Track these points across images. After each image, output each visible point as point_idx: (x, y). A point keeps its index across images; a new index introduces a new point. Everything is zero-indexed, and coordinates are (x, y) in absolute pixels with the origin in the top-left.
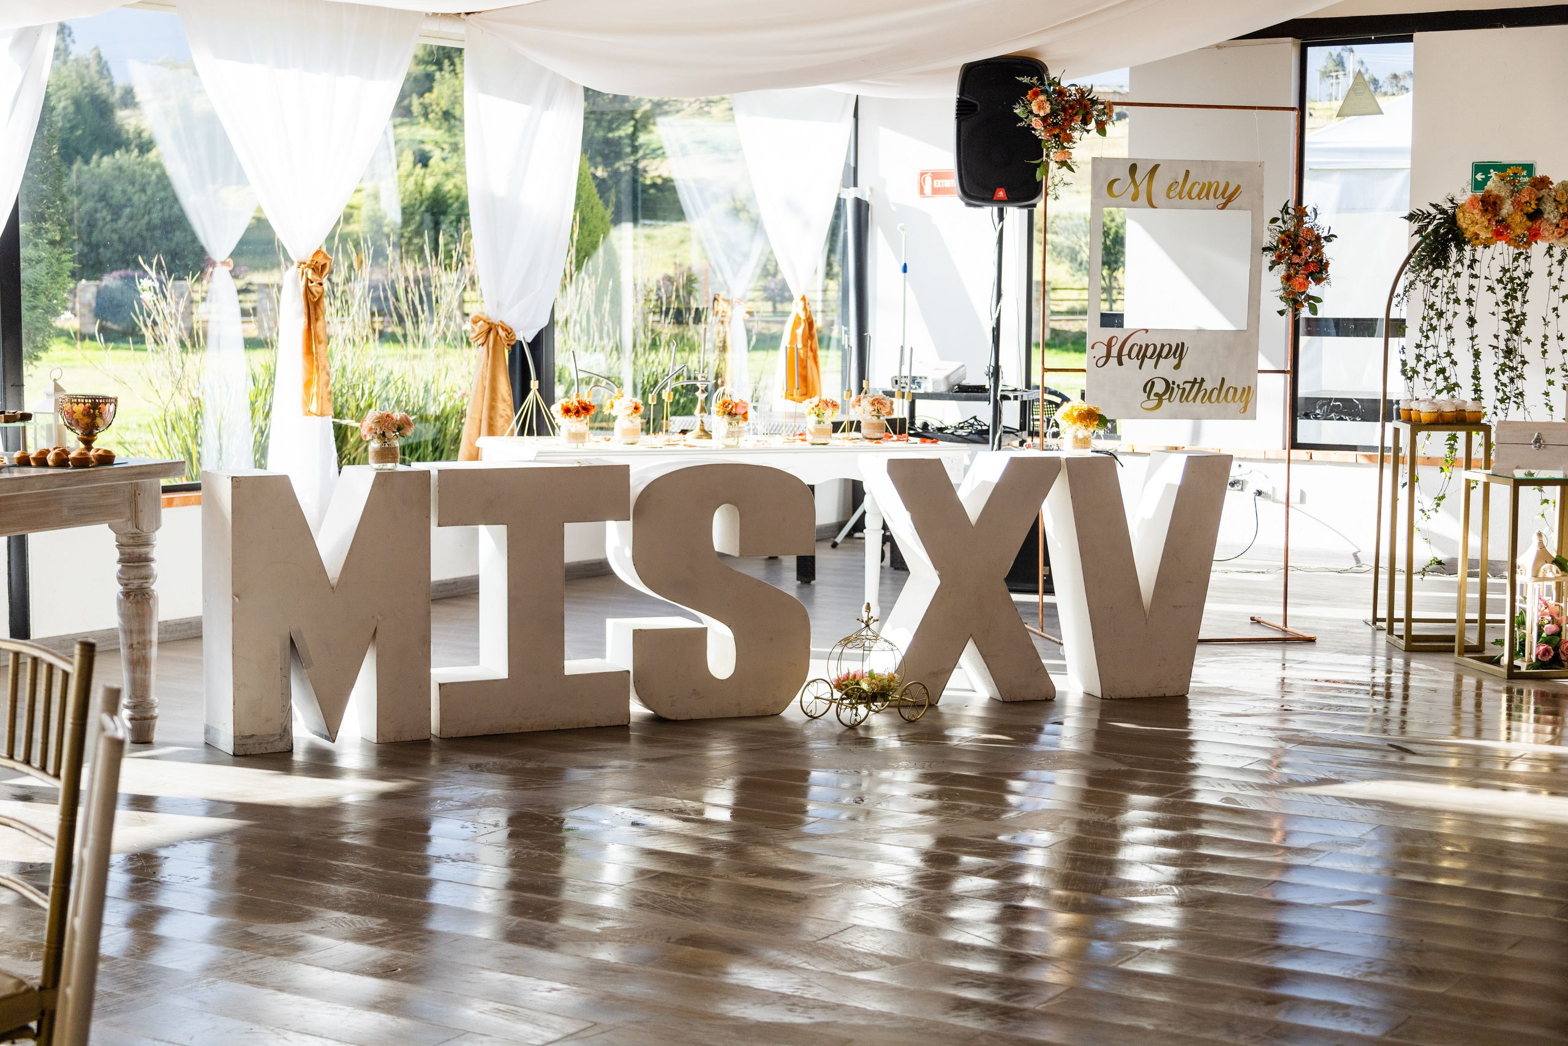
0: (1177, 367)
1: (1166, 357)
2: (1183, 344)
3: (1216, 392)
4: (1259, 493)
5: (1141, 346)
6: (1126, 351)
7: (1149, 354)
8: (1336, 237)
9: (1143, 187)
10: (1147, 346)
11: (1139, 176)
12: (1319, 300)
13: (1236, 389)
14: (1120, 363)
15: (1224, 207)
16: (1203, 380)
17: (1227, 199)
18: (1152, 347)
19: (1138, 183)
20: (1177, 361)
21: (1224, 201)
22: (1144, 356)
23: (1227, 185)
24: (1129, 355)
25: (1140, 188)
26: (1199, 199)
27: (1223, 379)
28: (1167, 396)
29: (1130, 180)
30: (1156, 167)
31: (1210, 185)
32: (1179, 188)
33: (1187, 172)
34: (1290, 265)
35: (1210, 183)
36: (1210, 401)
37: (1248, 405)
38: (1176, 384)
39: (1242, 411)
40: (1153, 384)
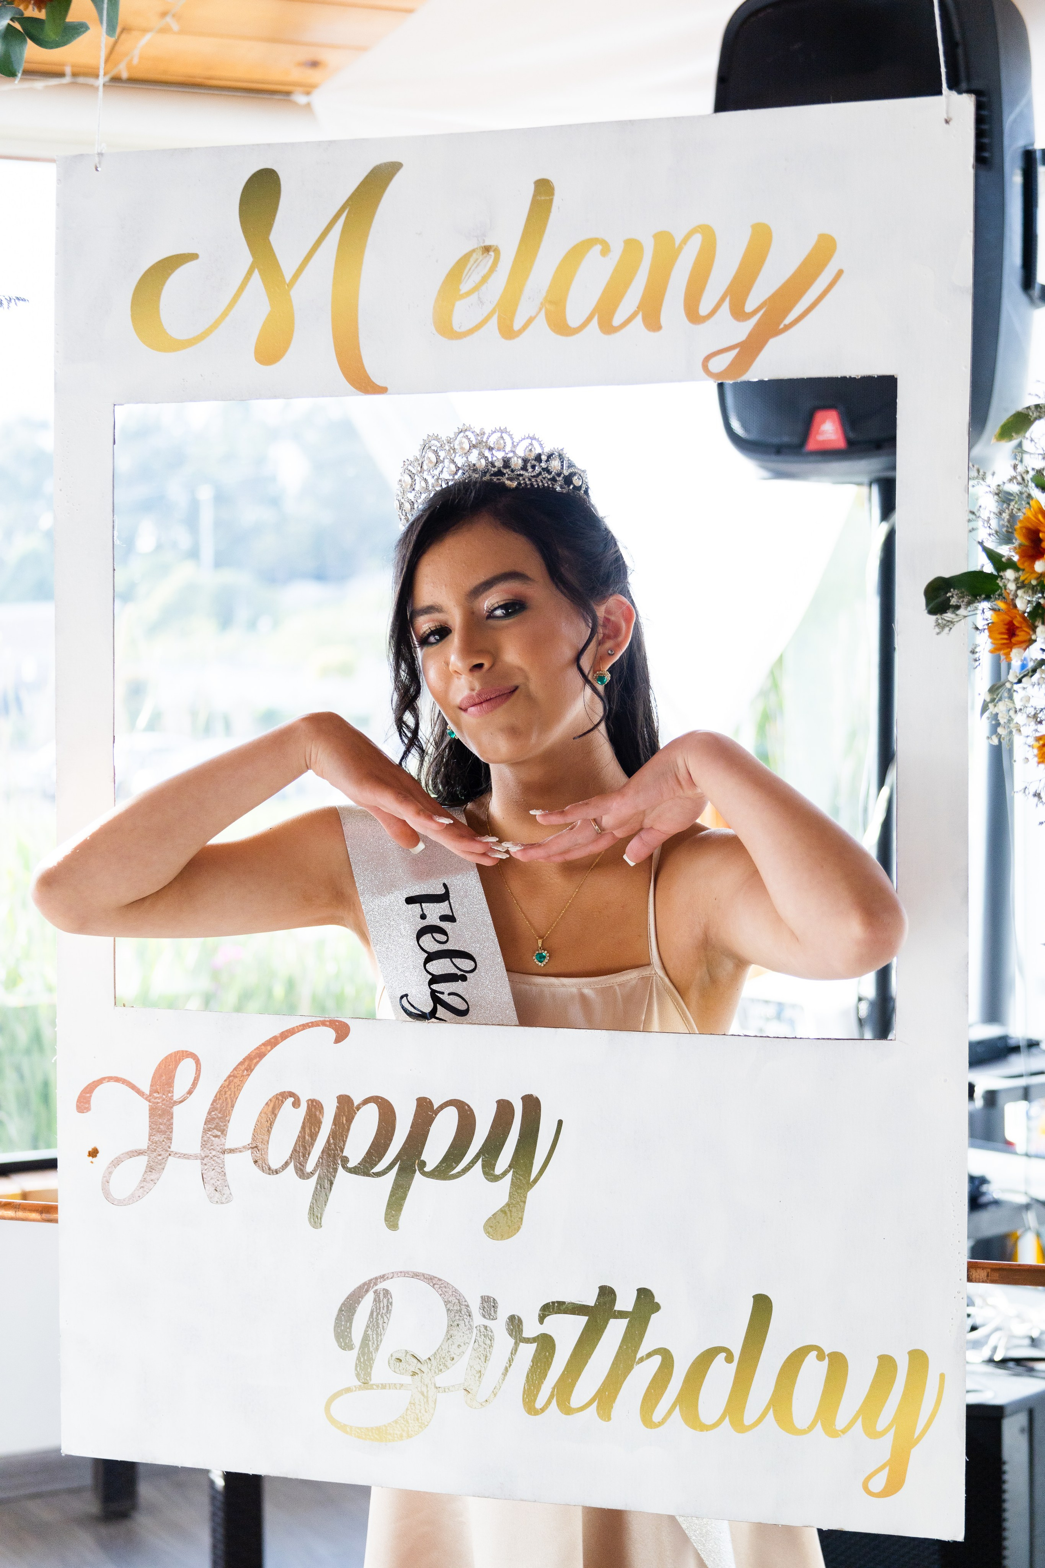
0: (505, 1223)
1: (443, 1171)
2: (532, 1105)
5: (315, 1109)
7: (357, 1147)
9: (313, 290)
14: (216, 1193)
16: (645, 1296)
18: (372, 1111)
19: (288, 265)
20: (499, 1193)
21: (742, 331)
25: (297, 294)
26: (607, 328)
27: (762, 1305)
28: (457, 1372)
29: (245, 257)
32: (499, 282)
33: (544, 188)
35: (663, 239)
36: (693, 1419)
37: (916, 1454)
38: (503, 1315)
39: (878, 1483)
40: (383, 1302)
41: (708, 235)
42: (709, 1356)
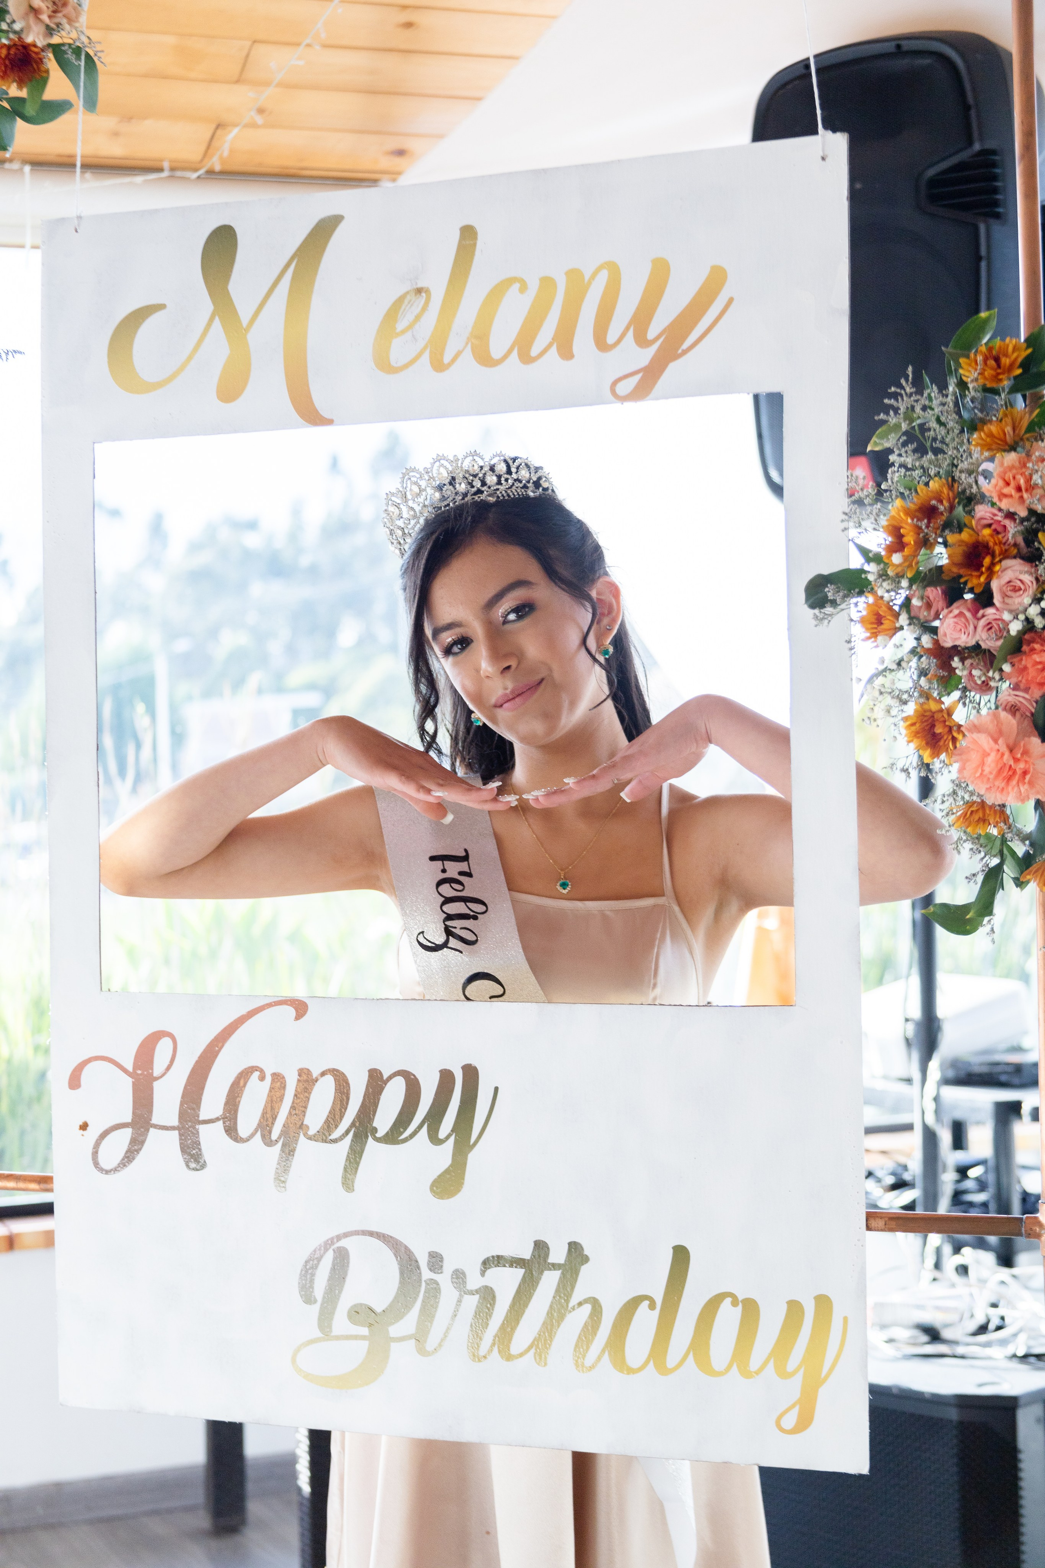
0: (449, 1184)
1: (393, 1137)
2: (471, 1073)
5: (278, 1079)
6: (215, 1096)
7: (316, 1116)
9: (267, 334)
14: (193, 1157)
16: (574, 1248)
18: (329, 1082)
19: (245, 312)
20: (443, 1156)
21: (645, 356)
22: (296, 1125)
24: (230, 1122)
25: (254, 338)
26: (526, 358)
27: (681, 1256)
28: (408, 1324)
29: (206, 305)
31: (578, 285)
32: (428, 325)
33: (468, 234)
35: (574, 275)
36: (620, 1363)
37: (823, 1393)
38: (449, 1267)
39: (790, 1421)
40: (342, 1259)
41: (614, 270)
42: (633, 1304)
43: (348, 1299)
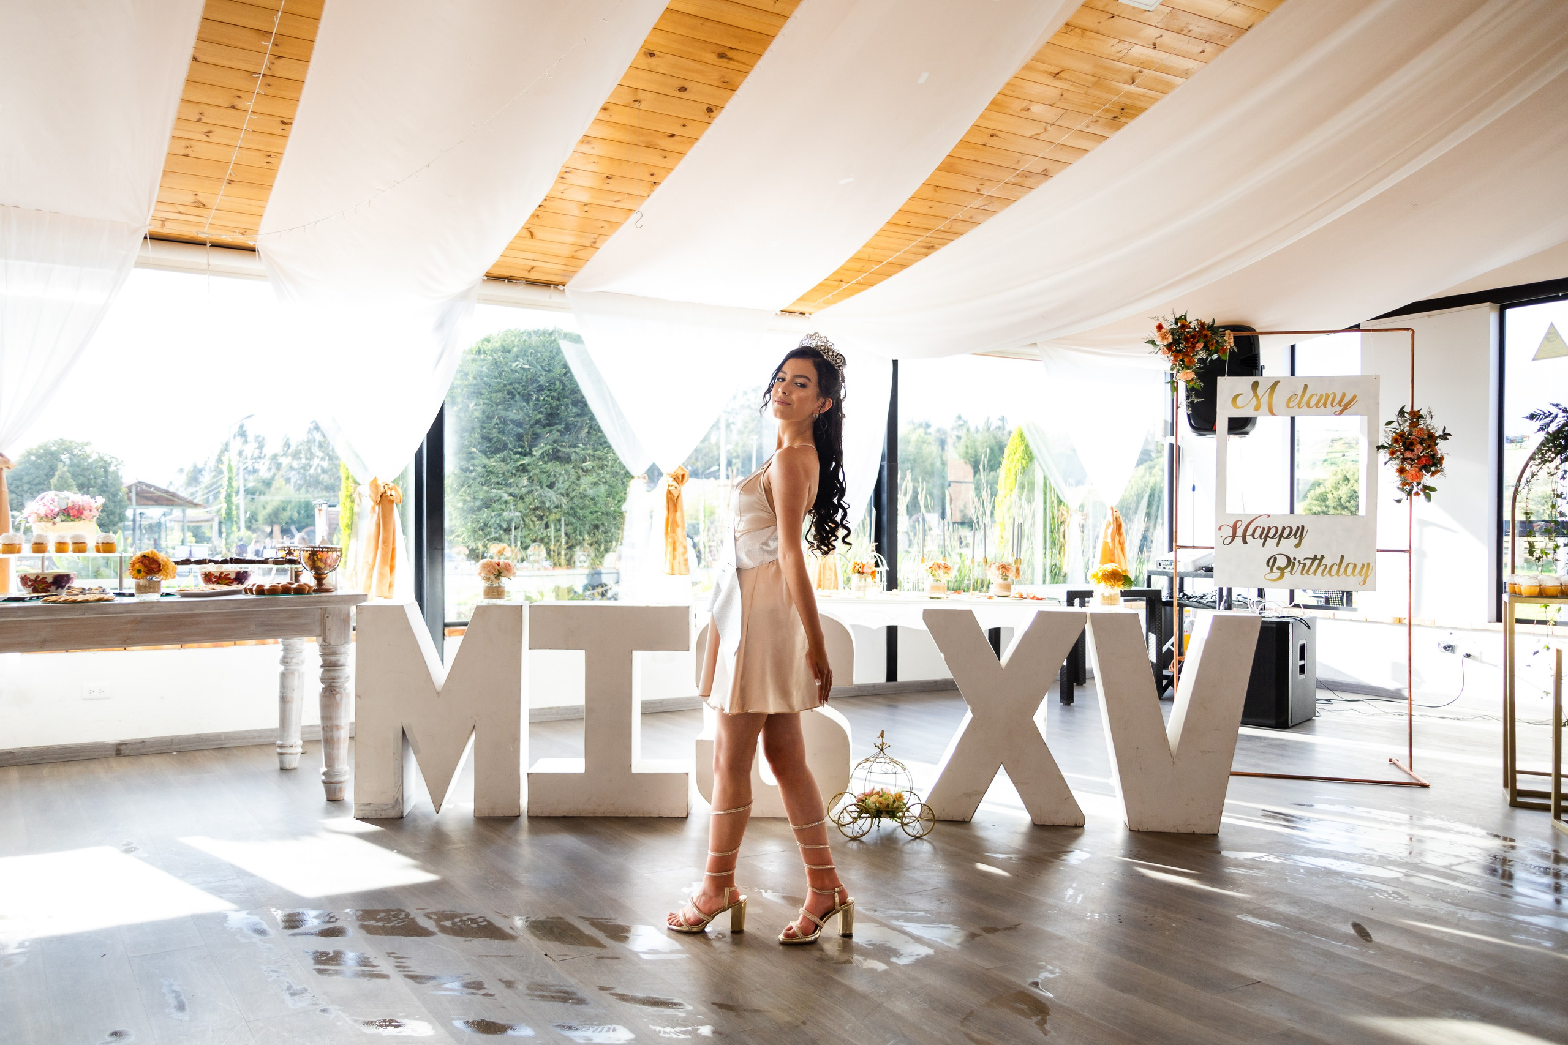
0: (1298, 545)
1: (1287, 538)
2: (1303, 527)
3: (1335, 568)
4: (1468, 656)
5: (1264, 529)
6: (1249, 532)
7: (1271, 534)
8: (1450, 435)
9: (1264, 400)
10: (1269, 528)
11: (1260, 391)
12: (1433, 489)
13: (1355, 565)
14: (1245, 542)
15: (1341, 413)
16: (1322, 557)
17: (1344, 407)
18: (1274, 529)
19: (1260, 396)
20: (1297, 541)
21: (1341, 408)
22: (1267, 536)
23: (1344, 395)
24: (1253, 535)
25: (1261, 401)
26: (1317, 407)
27: (1342, 557)
28: (1289, 569)
29: (1253, 394)
30: (1277, 383)
31: (1328, 396)
32: (1298, 400)
33: (1306, 386)
34: (1404, 460)
35: (1327, 394)
36: (1330, 575)
37: (1368, 579)
38: (1297, 560)
39: (1362, 583)
40: (1275, 559)
43: (1276, 565)
